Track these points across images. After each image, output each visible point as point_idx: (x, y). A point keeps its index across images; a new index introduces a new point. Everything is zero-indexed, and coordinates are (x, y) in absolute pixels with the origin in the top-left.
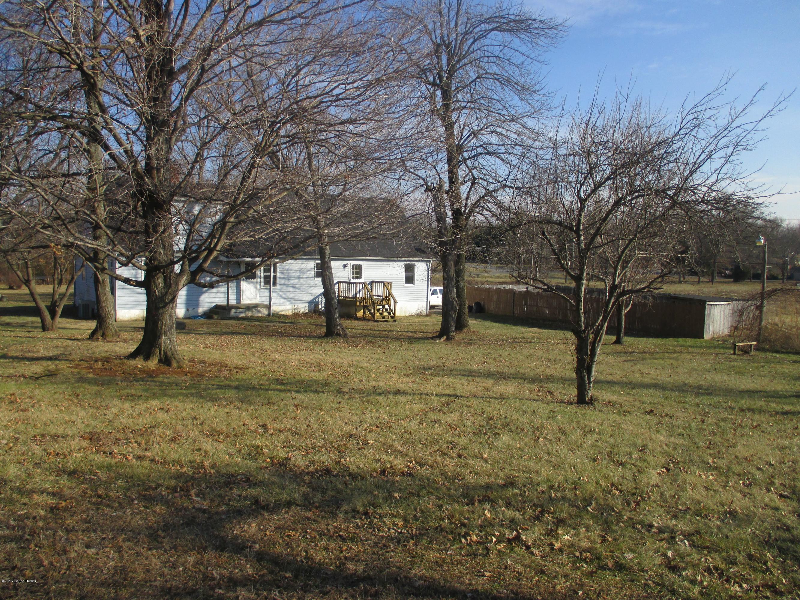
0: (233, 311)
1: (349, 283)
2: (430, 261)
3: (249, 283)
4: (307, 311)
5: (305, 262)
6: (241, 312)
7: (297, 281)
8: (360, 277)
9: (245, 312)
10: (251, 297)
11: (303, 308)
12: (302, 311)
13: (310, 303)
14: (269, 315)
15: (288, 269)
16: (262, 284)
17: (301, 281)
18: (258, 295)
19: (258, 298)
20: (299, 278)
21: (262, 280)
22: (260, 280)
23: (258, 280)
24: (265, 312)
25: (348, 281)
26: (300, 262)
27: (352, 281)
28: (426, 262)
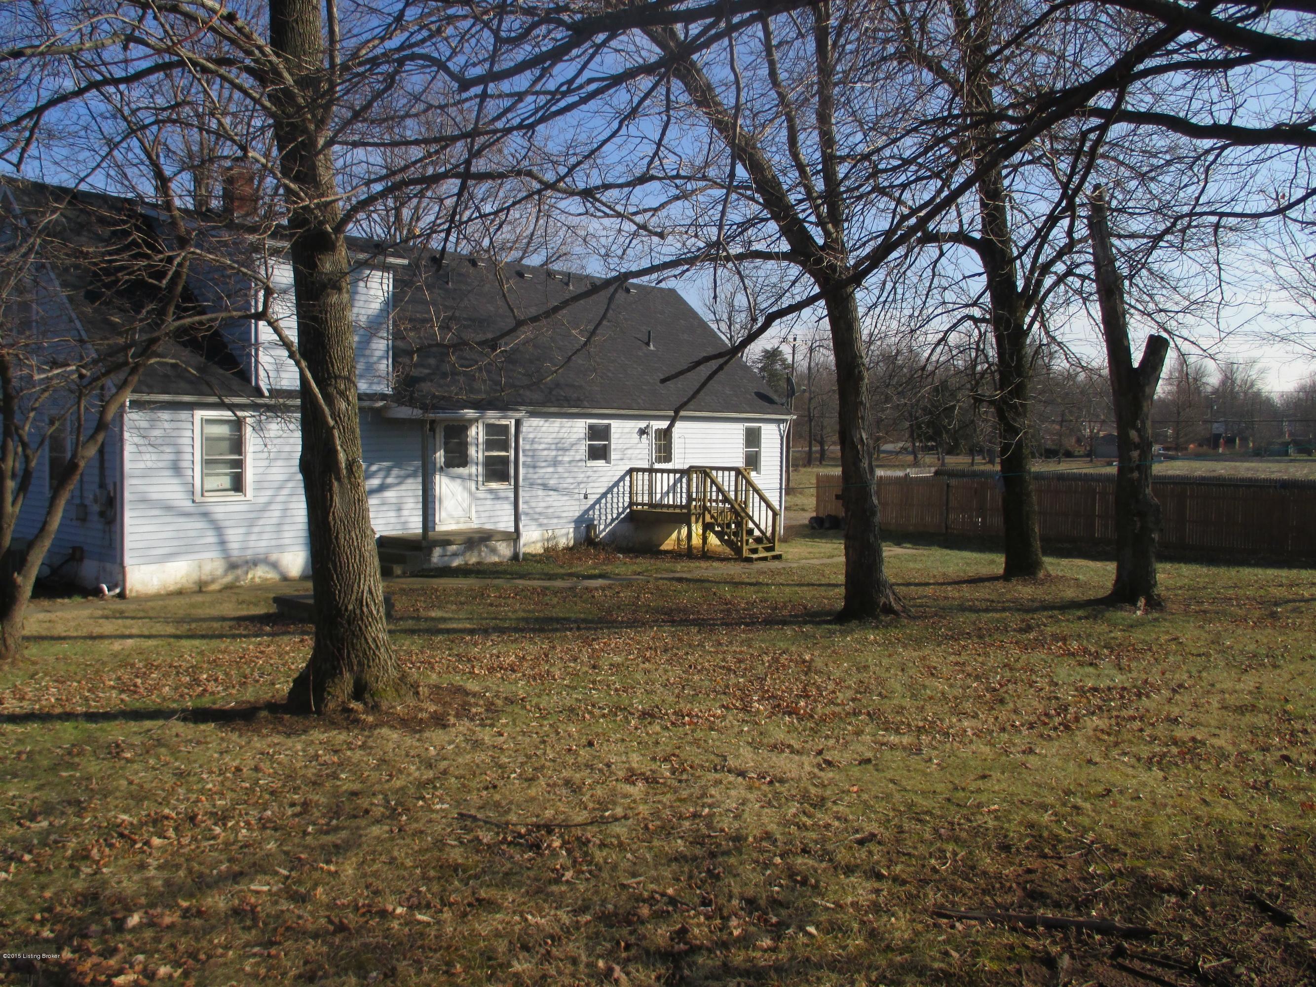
0: (437, 552)
1: (651, 471)
2: (783, 421)
3: (453, 478)
4: (572, 543)
5: (567, 423)
6: (455, 555)
7: (551, 470)
8: (668, 459)
9: (463, 554)
10: (459, 513)
11: (565, 536)
12: (563, 542)
13: (578, 522)
14: (515, 557)
15: (533, 442)
16: (480, 479)
17: (560, 469)
18: (473, 509)
19: (474, 515)
20: (555, 463)
21: (480, 469)
22: (475, 470)
23: (473, 470)
24: (504, 550)
25: (647, 466)
26: (557, 423)
27: (657, 466)
28: (778, 422)
